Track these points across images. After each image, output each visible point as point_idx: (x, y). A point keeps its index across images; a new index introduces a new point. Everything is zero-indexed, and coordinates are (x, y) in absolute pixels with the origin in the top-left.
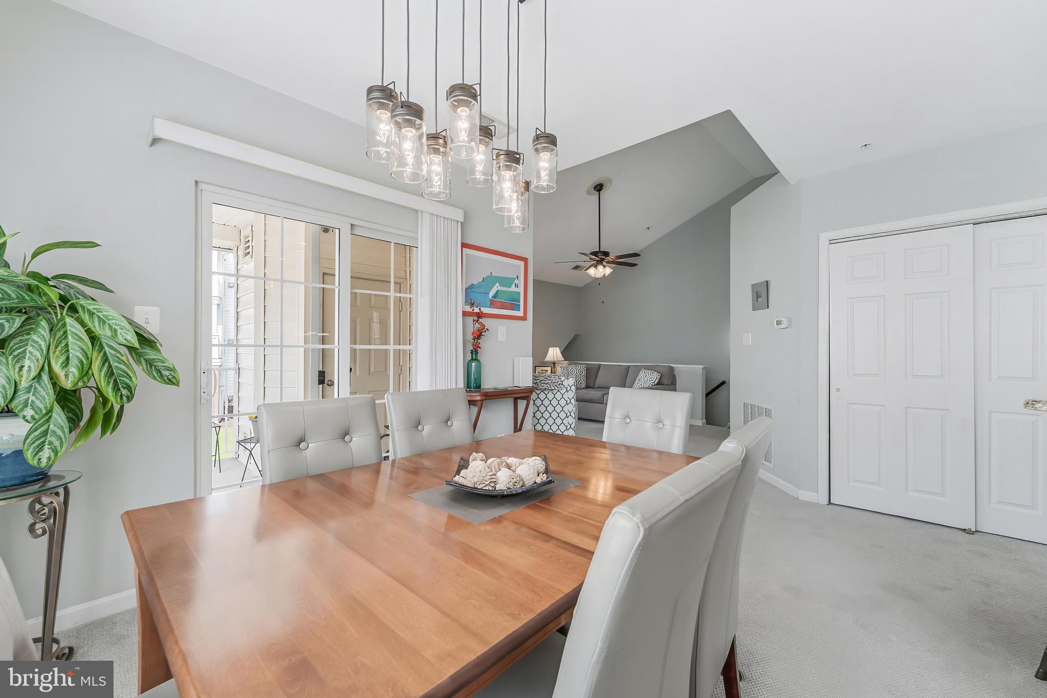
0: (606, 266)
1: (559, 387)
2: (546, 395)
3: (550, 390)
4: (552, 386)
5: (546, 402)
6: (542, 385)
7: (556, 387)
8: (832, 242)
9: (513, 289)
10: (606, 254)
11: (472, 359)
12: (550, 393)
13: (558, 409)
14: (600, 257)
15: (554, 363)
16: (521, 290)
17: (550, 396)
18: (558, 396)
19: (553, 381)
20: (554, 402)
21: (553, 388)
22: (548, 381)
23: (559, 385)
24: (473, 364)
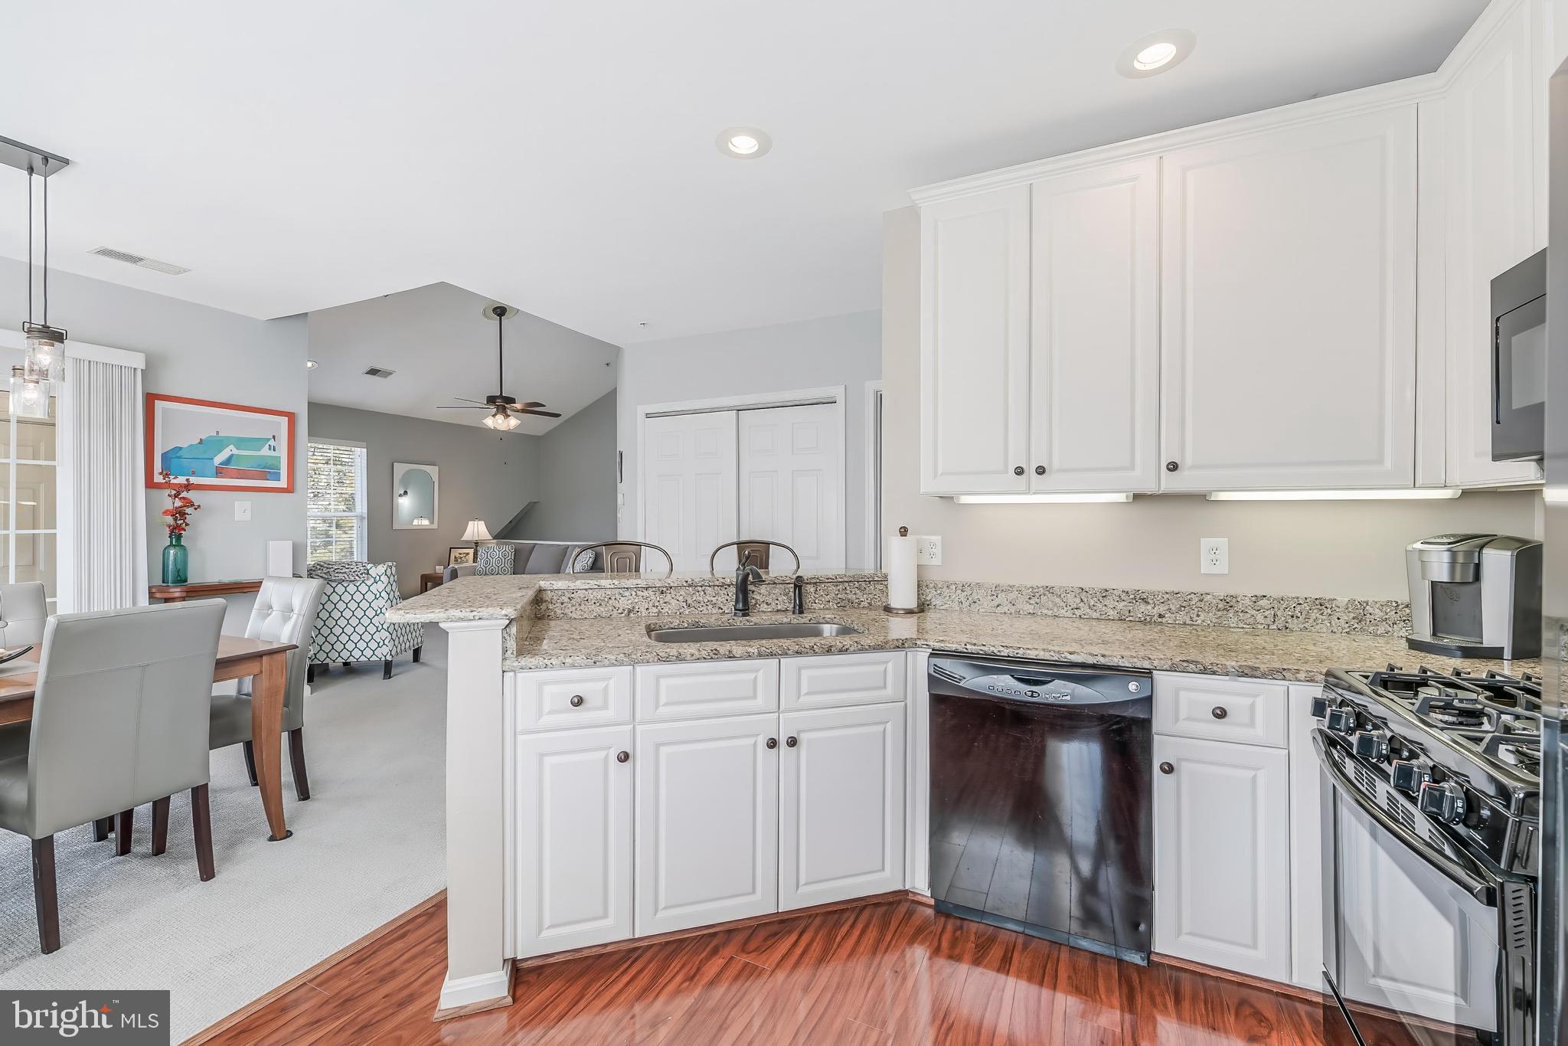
0: (510, 416)
1: (361, 576)
2: (346, 588)
3: (350, 581)
4: (350, 576)
5: (346, 597)
6: (337, 575)
7: (357, 578)
8: (648, 416)
9: (265, 451)
10: (511, 401)
11: (171, 545)
12: (351, 585)
13: (364, 605)
14: (501, 402)
15: (477, 543)
16: (283, 453)
17: (352, 588)
18: (363, 589)
19: (354, 570)
20: (358, 597)
21: (353, 579)
22: (346, 570)
23: (362, 574)
24: (172, 552)
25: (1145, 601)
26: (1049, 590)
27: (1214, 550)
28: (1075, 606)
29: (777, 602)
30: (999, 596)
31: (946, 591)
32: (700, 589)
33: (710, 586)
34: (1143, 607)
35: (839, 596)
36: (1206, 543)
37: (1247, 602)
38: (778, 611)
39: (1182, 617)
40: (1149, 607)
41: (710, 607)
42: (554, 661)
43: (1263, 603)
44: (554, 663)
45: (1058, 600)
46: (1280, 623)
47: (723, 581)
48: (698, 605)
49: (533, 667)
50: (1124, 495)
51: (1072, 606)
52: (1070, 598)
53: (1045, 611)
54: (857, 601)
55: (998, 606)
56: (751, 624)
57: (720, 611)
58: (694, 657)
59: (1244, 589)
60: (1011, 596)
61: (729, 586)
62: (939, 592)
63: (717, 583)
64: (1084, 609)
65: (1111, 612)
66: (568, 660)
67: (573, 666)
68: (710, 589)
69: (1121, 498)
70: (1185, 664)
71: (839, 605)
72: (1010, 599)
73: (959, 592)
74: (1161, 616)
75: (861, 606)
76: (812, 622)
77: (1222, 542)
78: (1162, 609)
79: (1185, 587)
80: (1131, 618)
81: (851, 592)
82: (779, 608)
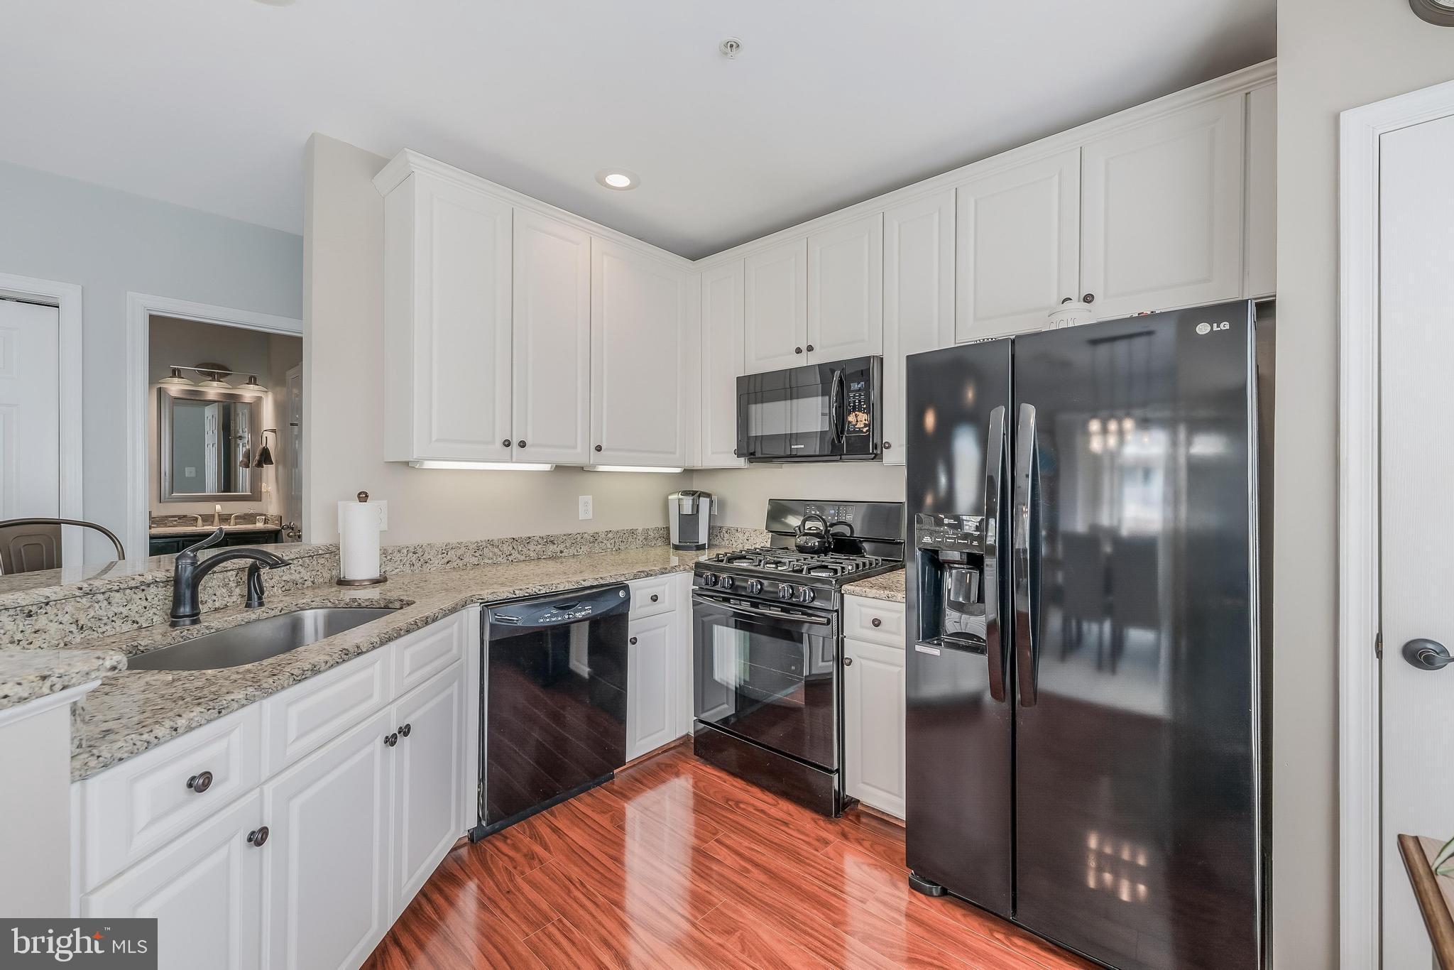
25: (552, 542)
26: (491, 543)
27: (586, 503)
28: (509, 553)
29: (214, 598)
30: (449, 553)
31: (397, 556)
32: (100, 597)
33: (117, 591)
34: (552, 547)
35: (284, 578)
36: (582, 499)
37: (603, 536)
38: (216, 609)
39: (573, 551)
40: (555, 546)
41: (119, 622)
42: (160, 731)
43: (610, 535)
44: (160, 735)
45: (496, 550)
46: (617, 547)
47: (141, 579)
48: (98, 623)
49: (125, 755)
50: (550, 465)
51: (507, 554)
52: (506, 548)
53: (487, 561)
54: (300, 581)
55: (448, 563)
56: (212, 631)
57: (136, 626)
58: (329, 665)
59: (601, 528)
60: (460, 552)
61: (149, 585)
62: (389, 558)
63: (133, 584)
64: (515, 554)
65: (532, 554)
66: (181, 722)
67: (190, 729)
68: (118, 595)
69: (547, 467)
70: (639, 573)
71: (284, 589)
72: (458, 555)
73: (411, 554)
74: (561, 552)
75: (305, 586)
76: (283, 612)
77: (589, 498)
78: (562, 547)
79: (573, 530)
80: (544, 557)
81: (296, 571)
82: (217, 605)
